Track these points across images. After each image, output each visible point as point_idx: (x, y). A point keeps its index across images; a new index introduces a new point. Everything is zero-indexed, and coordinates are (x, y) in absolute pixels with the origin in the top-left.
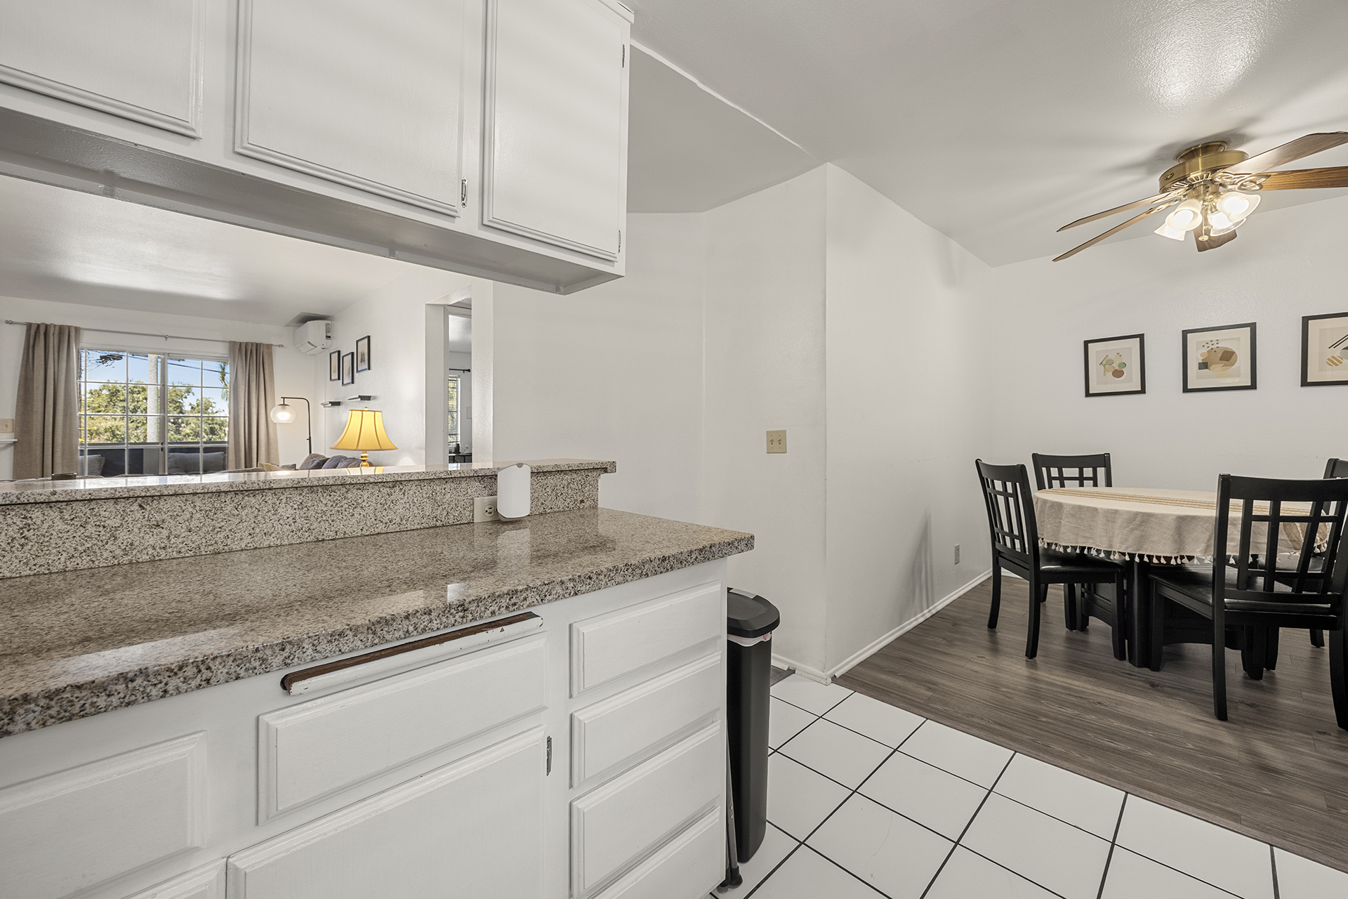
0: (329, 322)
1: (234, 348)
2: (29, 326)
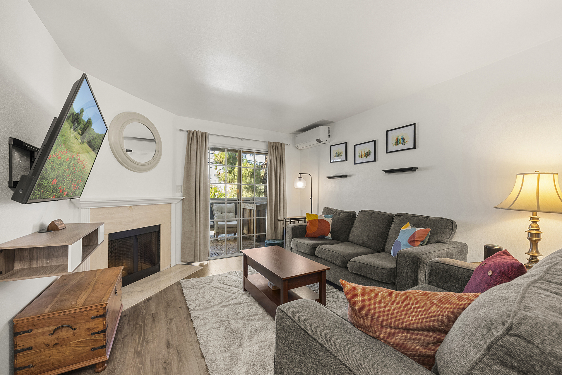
0: (329, 127)
1: (270, 146)
2: (189, 132)
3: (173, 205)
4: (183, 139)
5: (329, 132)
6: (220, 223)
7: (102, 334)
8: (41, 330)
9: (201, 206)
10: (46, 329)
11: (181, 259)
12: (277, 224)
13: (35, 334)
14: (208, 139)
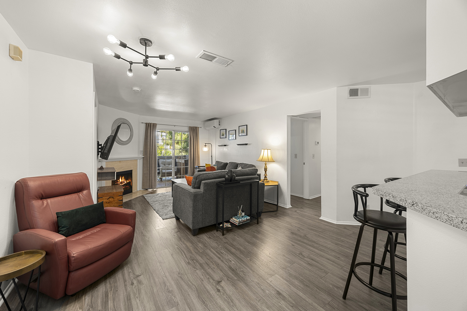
0: (220, 120)
1: (190, 129)
2: (146, 124)
3: (138, 160)
4: (143, 127)
5: (219, 123)
6: (163, 171)
7: (122, 201)
8: (105, 198)
9: (153, 161)
10: (106, 198)
11: (142, 187)
12: (194, 170)
13: (103, 199)
14: (156, 127)
